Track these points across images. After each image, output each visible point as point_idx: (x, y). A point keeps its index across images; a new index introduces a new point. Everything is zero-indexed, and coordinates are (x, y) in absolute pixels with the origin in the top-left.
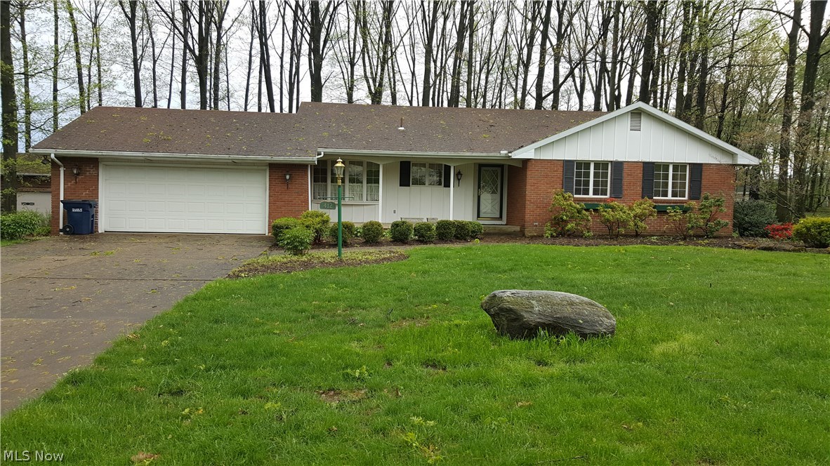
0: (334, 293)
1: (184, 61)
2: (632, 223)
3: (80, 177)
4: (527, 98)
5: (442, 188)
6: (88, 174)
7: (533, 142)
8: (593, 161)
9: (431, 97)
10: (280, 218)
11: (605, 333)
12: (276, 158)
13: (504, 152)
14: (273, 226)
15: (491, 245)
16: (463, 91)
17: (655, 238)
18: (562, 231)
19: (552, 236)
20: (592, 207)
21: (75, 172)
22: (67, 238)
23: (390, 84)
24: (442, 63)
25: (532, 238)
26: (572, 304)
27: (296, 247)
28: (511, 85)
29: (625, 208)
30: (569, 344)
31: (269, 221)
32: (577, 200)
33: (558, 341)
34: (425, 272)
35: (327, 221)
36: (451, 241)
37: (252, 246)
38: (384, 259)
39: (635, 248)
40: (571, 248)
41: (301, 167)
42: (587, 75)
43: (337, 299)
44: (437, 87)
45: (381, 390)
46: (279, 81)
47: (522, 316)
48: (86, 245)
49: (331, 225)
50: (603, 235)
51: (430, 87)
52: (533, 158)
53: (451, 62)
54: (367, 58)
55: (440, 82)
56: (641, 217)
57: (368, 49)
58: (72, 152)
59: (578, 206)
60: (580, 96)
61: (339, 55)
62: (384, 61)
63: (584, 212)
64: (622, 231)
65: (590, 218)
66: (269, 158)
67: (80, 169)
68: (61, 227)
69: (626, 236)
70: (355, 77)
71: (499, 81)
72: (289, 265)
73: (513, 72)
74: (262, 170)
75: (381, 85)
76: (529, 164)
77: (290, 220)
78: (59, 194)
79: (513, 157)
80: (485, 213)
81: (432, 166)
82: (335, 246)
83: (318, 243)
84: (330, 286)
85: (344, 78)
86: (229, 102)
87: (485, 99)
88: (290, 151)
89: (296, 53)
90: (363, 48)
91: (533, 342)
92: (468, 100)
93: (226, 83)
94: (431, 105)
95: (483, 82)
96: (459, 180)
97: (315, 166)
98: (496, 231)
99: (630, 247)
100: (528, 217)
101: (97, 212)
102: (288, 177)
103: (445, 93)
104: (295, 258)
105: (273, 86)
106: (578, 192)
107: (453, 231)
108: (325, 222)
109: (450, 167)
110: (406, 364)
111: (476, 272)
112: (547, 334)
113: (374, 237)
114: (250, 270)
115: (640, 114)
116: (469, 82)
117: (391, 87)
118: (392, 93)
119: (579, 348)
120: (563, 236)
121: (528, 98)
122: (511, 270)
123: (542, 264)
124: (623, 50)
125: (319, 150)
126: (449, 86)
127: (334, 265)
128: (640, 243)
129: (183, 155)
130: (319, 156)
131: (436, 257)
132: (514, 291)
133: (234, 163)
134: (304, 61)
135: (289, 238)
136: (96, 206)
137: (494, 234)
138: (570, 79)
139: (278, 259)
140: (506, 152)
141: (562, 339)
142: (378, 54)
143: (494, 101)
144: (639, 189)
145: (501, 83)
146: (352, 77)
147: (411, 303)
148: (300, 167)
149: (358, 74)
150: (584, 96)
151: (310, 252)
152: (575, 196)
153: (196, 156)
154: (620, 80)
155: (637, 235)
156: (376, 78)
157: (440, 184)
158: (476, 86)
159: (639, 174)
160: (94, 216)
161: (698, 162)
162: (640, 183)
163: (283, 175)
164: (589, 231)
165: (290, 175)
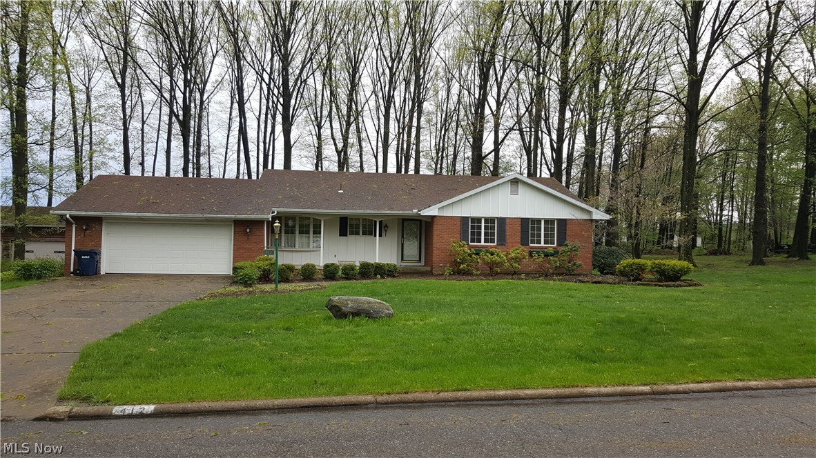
1: (170, 123)
2: (507, 264)
3: (88, 232)
5: (371, 237)
6: (94, 229)
8: (483, 217)
10: (238, 262)
12: (239, 217)
13: (415, 211)
14: (235, 268)
17: (524, 275)
18: (459, 271)
19: (450, 274)
21: (84, 228)
22: (79, 278)
25: (437, 276)
26: (369, 303)
27: (246, 282)
32: (471, 247)
41: (260, 223)
47: (342, 309)
48: (95, 282)
50: (485, 273)
52: (437, 215)
56: (516, 259)
58: (83, 213)
59: (470, 251)
63: (474, 256)
64: (499, 270)
65: (479, 260)
66: (234, 216)
67: (88, 226)
68: (72, 270)
70: (322, 137)
72: (240, 293)
74: (229, 225)
76: (435, 219)
77: (247, 263)
78: (71, 244)
79: (423, 214)
80: (408, 256)
83: (267, 280)
86: (209, 159)
88: (251, 211)
93: (207, 142)
100: (435, 260)
101: (100, 258)
102: (248, 230)
106: (473, 241)
108: (274, 264)
109: (376, 221)
113: (310, 275)
114: (211, 296)
115: (518, 182)
120: (458, 274)
125: (273, 209)
129: (168, 215)
130: (273, 215)
133: (207, 220)
135: (241, 276)
136: (99, 253)
139: (233, 290)
140: (417, 210)
144: (519, 238)
146: (320, 137)
151: (256, 285)
152: (470, 244)
153: (178, 215)
155: (514, 274)
157: (369, 234)
159: (518, 227)
160: (98, 262)
161: (563, 218)
162: (519, 234)
163: (245, 229)
164: (477, 270)
165: (250, 229)
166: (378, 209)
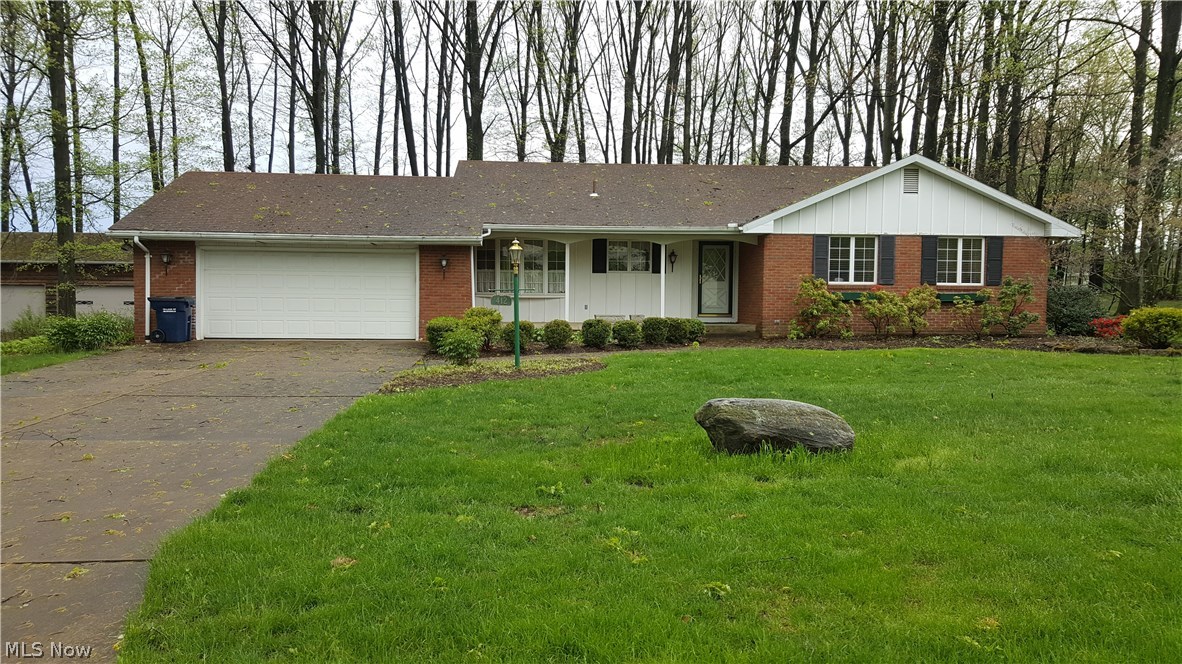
0: (516, 410)
1: (293, 102)
2: (906, 319)
3: (172, 267)
4: (768, 145)
5: (649, 275)
6: (181, 261)
7: (772, 211)
8: (853, 235)
9: (634, 144)
10: (434, 317)
11: (840, 447)
12: (429, 239)
13: (732, 225)
14: (428, 329)
15: (715, 350)
16: (679, 137)
17: (938, 338)
18: (813, 330)
19: (799, 337)
20: (852, 297)
21: (165, 260)
22: (158, 347)
23: (577, 129)
24: (648, 97)
25: (772, 340)
26: (801, 414)
27: (460, 356)
28: (747, 127)
29: (896, 299)
30: (796, 458)
31: (420, 322)
32: (833, 289)
33: (784, 456)
34: (628, 384)
35: (499, 321)
36: (662, 345)
37: (402, 355)
38: (575, 369)
39: (909, 352)
40: (822, 353)
41: (463, 249)
42: (854, 111)
43: (519, 416)
44: (642, 132)
45: (580, 506)
46: (422, 127)
47: (743, 428)
48: (187, 356)
49: (503, 326)
50: (868, 335)
51: (632, 134)
52: (772, 232)
53: (661, 97)
54: (543, 93)
55: (646, 126)
56: (920, 310)
57: (545, 81)
58: (161, 233)
59: (833, 296)
60: (845, 141)
61: (506, 90)
62: (568, 98)
63: (841, 304)
64: (893, 329)
65: (849, 312)
66: (419, 238)
67: (171, 256)
68: (147, 333)
69: (899, 336)
70: (528, 120)
71: (729, 120)
72: (453, 377)
73: (750, 108)
74: (410, 254)
75: (563, 131)
76: (767, 240)
77: (450, 321)
78: (144, 289)
79: (744, 232)
80: (708, 307)
81: (635, 245)
82: (508, 353)
83: (487, 350)
84: (510, 401)
85: (512, 121)
86: (354, 157)
87: (710, 146)
88: (447, 228)
89: (445, 90)
90: (539, 80)
91: (754, 457)
92: (685, 151)
93: (350, 132)
94: (634, 161)
95: (707, 124)
96: (672, 263)
97: (479, 247)
98: (724, 332)
99: (902, 351)
100: (765, 312)
101: (194, 313)
102: (444, 263)
103: (654, 142)
104: (460, 369)
105: (415, 134)
106: (833, 277)
107: (665, 332)
108: (496, 322)
109: (660, 246)
110: (607, 480)
111: (694, 384)
112: (771, 448)
113: (560, 341)
114: (406, 384)
115: (917, 171)
116: (686, 126)
117: (578, 134)
118: (579, 142)
119: (807, 462)
120: (814, 337)
121: (771, 144)
122: (739, 380)
123: (780, 373)
124: (904, 76)
125: (485, 226)
126: (659, 131)
127: (510, 376)
128: (916, 346)
129: (307, 236)
130: (486, 235)
131: (642, 365)
132: (732, 399)
133: (374, 245)
134: (457, 100)
135: (451, 344)
136: (192, 304)
137: (721, 336)
138: (830, 116)
139: (440, 370)
140: (735, 225)
141: (788, 453)
142: (560, 88)
143: (723, 149)
144: (917, 272)
145: (733, 125)
146: (524, 121)
147: (612, 420)
148: (459, 250)
149: (533, 116)
150: (851, 141)
151: (478, 361)
152: (830, 283)
153: (325, 237)
154: (901, 116)
155: (914, 335)
156: (557, 121)
157: (647, 269)
158: (697, 128)
159: (916, 251)
160: (191, 318)
161: (997, 235)
162: (918, 265)
163: (437, 259)
164: (848, 330)
165: (447, 260)
166: (665, 224)
